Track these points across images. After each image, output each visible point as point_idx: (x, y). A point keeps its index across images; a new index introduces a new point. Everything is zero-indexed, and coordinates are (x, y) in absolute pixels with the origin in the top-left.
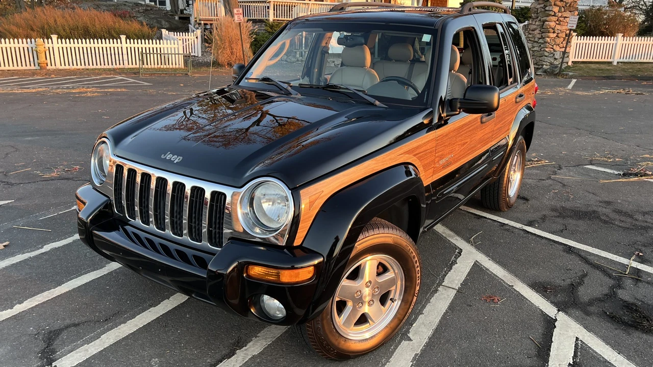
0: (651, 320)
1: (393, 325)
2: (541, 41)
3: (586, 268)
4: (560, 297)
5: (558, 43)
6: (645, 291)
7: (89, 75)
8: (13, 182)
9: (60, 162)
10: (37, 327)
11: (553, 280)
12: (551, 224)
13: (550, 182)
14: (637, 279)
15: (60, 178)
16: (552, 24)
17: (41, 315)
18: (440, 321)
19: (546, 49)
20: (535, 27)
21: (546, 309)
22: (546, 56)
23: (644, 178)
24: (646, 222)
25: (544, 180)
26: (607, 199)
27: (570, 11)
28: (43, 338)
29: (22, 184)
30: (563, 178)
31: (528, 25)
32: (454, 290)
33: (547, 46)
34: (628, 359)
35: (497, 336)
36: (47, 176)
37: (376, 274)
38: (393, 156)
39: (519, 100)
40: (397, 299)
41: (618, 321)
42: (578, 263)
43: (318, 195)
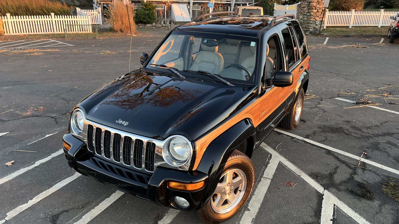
0: (371, 193)
1: (241, 204)
2: (308, 14)
3: (338, 163)
4: (325, 181)
5: (318, 15)
6: (368, 176)
7: (32, 39)
8: (5, 119)
9: (30, 104)
10: (44, 214)
11: (321, 171)
12: (318, 137)
13: (316, 109)
14: (364, 169)
15: (33, 116)
16: (315, 4)
17: (45, 206)
18: (264, 199)
20: (304, 6)
21: (318, 188)
22: (311, 23)
23: (367, 105)
24: (369, 133)
25: (313, 108)
26: (347, 120)
28: (50, 220)
29: (10, 120)
30: (323, 107)
31: (301, 4)
32: (269, 180)
33: (312, 18)
34: (360, 215)
35: (294, 206)
36: (25, 114)
37: (232, 178)
38: (240, 116)
39: (300, 70)
40: (243, 190)
41: (355, 194)
42: (333, 160)
43: (204, 143)
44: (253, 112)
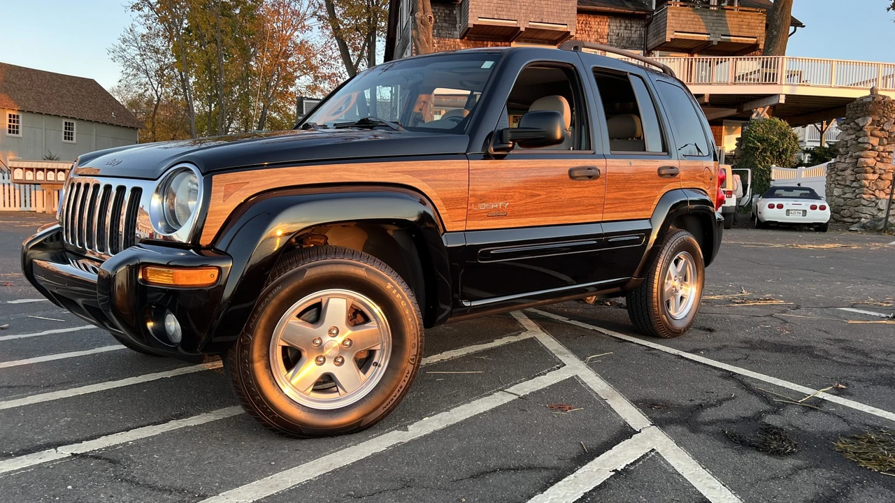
2: (855, 184)
3: (738, 393)
4: (669, 415)
5: (882, 187)
6: (813, 420)
11: (674, 399)
12: (725, 353)
13: (766, 318)
14: (812, 408)
16: (871, 161)
18: (466, 419)
19: (864, 196)
20: (845, 165)
21: (635, 422)
22: (865, 206)
24: (887, 360)
26: (842, 338)
30: (791, 317)
31: (835, 163)
32: (515, 396)
33: (865, 192)
35: (533, 437)
39: (663, 172)
40: (382, 364)
41: (735, 440)
42: (731, 388)
43: (239, 186)
44: (437, 182)
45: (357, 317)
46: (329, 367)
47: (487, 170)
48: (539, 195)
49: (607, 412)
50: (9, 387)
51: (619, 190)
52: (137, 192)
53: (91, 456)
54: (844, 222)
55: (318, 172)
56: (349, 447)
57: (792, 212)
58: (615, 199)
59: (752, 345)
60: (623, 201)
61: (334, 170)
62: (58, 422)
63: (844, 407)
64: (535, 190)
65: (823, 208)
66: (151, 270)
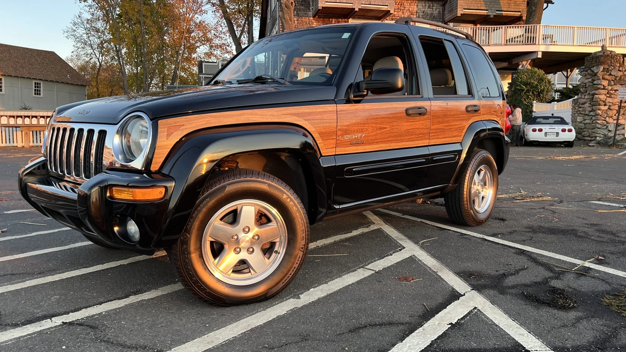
2: (592, 113)
3: (529, 264)
4: (482, 282)
5: (611, 115)
6: (584, 283)
11: (485, 270)
12: (516, 236)
13: (540, 210)
14: (582, 274)
16: (603, 97)
18: (340, 289)
19: (598, 122)
20: (584, 100)
21: (460, 288)
22: (599, 128)
25: (535, 209)
26: (595, 223)
27: (621, 85)
30: (557, 208)
31: (577, 99)
32: (373, 271)
33: (599, 119)
35: (390, 301)
39: (469, 109)
40: (281, 252)
41: (532, 299)
42: (523, 261)
43: (177, 127)
44: (315, 121)
45: (262, 219)
46: (243, 255)
47: (350, 111)
48: (385, 128)
49: (439, 281)
50: (12, 275)
51: (440, 123)
52: (103, 134)
53: (76, 324)
54: (585, 140)
55: (232, 116)
56: (260, 311)
57: (549, 134)
58: (437, 129)
59: (533, 230)
60: (442, 131)
61: (244, 114)
62: (50, 299)
63: (605, 273)
64: (382, 124)
65: (570, 131)
66: (116, 190)
